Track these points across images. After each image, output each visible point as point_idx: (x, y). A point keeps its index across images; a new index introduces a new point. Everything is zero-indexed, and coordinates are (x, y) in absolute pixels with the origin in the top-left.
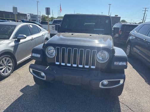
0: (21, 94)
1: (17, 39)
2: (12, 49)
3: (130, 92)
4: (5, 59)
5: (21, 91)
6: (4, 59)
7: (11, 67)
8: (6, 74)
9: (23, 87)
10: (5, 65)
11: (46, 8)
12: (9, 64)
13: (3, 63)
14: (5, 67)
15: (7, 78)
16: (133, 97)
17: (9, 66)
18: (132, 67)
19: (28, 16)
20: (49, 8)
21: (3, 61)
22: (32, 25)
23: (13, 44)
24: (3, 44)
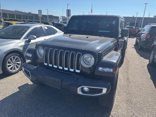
0: (18, 90)
1: (28, 40)
2: (21, 49)
3: (129, 106)
4: (14, 58)
5: (19, 88)
6: (12, 57)
7: (19, 65)
8: (14, 71)
9: (23, 84)
10: (13, 62)
11: (67, 10)
12: (18, 62)
13: (11, 60)
14: (13, 65)
15: (14, 75)
16: (131, 112)
17: (18, 64)
18: (150, 77)
19: (60, 18)
20: (70, 10)
21: (11, 59)
22: (47, 27)
23: (23, 43)
24: (14, 44)
